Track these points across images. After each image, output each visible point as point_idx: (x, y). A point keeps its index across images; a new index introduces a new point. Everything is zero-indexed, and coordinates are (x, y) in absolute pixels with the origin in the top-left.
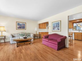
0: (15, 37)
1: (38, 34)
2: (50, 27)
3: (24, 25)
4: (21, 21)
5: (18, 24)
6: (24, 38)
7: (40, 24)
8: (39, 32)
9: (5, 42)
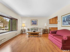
0: (30, 30)
1: (49, 29)
2: (59, 21)
3: (36, 21)
4: (34, 19)
5: (32, 21)
6: (34, 32)
7: (50, 20)
8: (50, 28)
9: (25, 33)
